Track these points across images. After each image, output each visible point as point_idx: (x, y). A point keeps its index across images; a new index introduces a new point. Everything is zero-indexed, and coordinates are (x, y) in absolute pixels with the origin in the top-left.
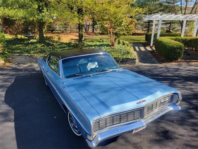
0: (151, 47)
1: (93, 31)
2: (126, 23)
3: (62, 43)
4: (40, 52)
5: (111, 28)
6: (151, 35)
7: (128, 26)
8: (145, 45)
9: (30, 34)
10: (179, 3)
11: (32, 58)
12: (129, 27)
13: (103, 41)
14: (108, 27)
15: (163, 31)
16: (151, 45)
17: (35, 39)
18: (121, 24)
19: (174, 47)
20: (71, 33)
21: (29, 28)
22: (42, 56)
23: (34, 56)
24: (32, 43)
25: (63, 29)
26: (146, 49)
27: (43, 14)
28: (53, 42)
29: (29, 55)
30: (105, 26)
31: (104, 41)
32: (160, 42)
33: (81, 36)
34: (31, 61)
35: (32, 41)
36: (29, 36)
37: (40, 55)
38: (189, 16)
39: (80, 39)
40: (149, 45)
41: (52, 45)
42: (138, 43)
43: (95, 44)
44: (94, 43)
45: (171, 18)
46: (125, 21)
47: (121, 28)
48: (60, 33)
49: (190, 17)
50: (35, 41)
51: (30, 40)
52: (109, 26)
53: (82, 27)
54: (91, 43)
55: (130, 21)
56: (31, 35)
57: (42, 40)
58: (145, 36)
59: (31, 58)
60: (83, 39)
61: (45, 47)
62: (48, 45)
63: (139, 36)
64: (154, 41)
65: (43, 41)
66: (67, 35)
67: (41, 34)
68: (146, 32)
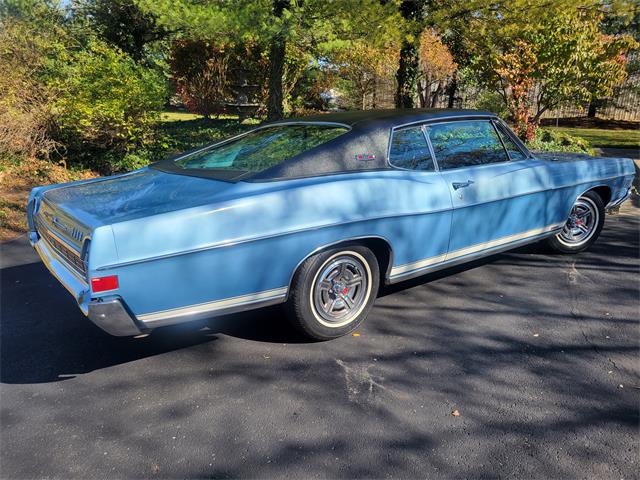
2: (589, 50)
5: (519, 83)
9: (243, 101)
12: (599, 68)
14: (512, 77)
21: (243, 82)
30: (498, 71)
33: (404, 105)
36: (240, 107)
46: (589, 44)
51: (241, 121)
52: (514, 71)
53: (410, 72)
55: (605, 46)
56: (246, 103)
67: (274, 97)
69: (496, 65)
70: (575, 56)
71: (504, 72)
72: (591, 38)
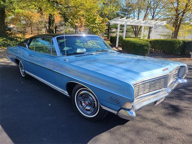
0: (117, 48)
4: (4, 46)
5: (81, 28)
6: (116, 37)
7: (100, 24)
10: (132, 15)
16: (117, 46)
19: (142, 44)
22: (6, 50)
28: (17, 37)
30: (75, 24)
32: (128, 41)
33: (51, 32)
37: (3, 48)
40: (115, 46)
41: (16, 40)
47: (94, 26)
52: (79, 24)
53: (53, 22)
55: (102, 20)
57: (4, 34)
64: (119, 43)
67: (2, 27)
68: (106, 38)
69: (74, 22)
70: (96, 22)
71: (77, 24)
72: (99, 18)
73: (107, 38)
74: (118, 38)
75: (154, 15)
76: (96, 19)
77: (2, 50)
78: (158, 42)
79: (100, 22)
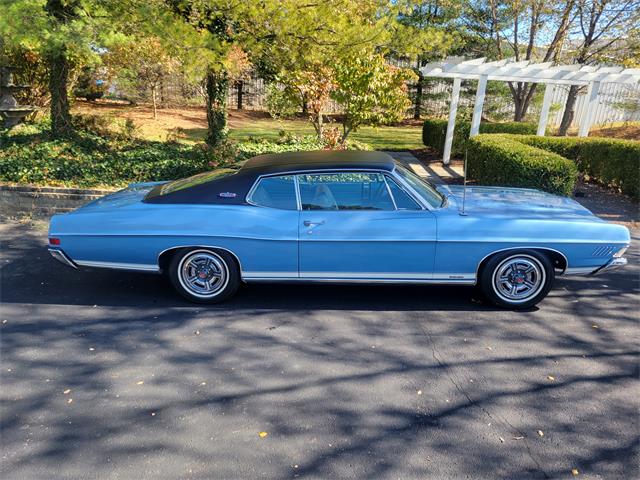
0: (446, 166)
1: (240, 106)
2: (382, 80)
3: (143, 144)
4: (59, 176)
5: (318, 98)
6: (445, 126)
7: (386, 91)
8: (424, 158)
9: (11, 104)
10: (508, 32)
11: (24, 196)
12: (390, 97)
13: (289, 142)
14: (312, 93)
15: (462, 115)
16: (447, 158)
17: (31, 123)
18: (367, 82)
19: (545, 169)
20: (163, 107)
21: (8, 82)
22: (65, 191)
23: (33, 190)
24: (21, 140)
25: (135, 94)
26: (430, 171)
27: (78, 25)
28: (107, 135)
29: (13, 185)
30: (300, 87)
31: (295, 141)
32: (488, 150)
33: (216, 121)
34: (16, 211)
35: (18, 129)
36: (8, 112)
37: (56, 185)
38: (569, 72)
39: (213, 131)
40: (439, 157)
41: (104, 148)
42: (400, 151)
43: (265, 149)
44: (261, 146)
45: (514, 72)
46: (381, 75)
47: (366, 98)
48: (122, 105)
49: (574, 73)
50: (32, 130)
51: (10, 129)
52: (313, 87)
53: (220, 87)
54: (253, 146)
55: (393, 77)
56: (17, 107)
57: (62, 128)
58: (420, 130)
59: (21, 199)
60: (225, 130)
61: (73, 155)
62: (88, 147)
63: (392, 128)
64: (455, 145)
65: (65, 131)
66: (150, 115)
67: (59, 104)
68: (409, 116)
69: (296, 81)
70: (372, 86)
71: (304, 88)
72: (382, 71)
73: (412, 116)
74: (451, 129)
75: (591, 34)
76: (371, 74)
77: (52, 191)
78: (606, 153)
79: (385, 84)
